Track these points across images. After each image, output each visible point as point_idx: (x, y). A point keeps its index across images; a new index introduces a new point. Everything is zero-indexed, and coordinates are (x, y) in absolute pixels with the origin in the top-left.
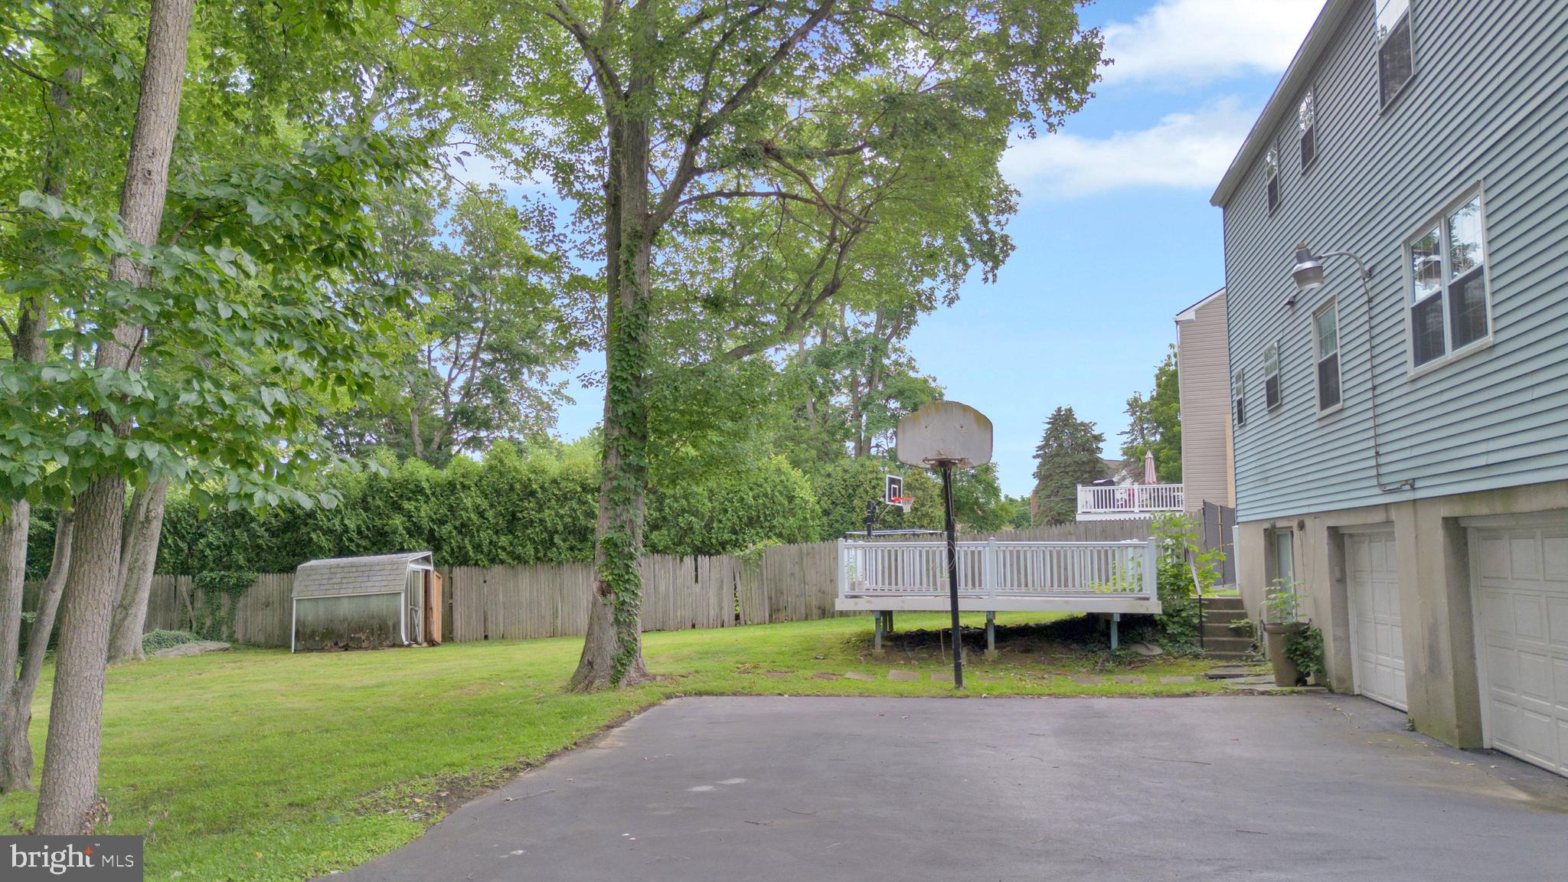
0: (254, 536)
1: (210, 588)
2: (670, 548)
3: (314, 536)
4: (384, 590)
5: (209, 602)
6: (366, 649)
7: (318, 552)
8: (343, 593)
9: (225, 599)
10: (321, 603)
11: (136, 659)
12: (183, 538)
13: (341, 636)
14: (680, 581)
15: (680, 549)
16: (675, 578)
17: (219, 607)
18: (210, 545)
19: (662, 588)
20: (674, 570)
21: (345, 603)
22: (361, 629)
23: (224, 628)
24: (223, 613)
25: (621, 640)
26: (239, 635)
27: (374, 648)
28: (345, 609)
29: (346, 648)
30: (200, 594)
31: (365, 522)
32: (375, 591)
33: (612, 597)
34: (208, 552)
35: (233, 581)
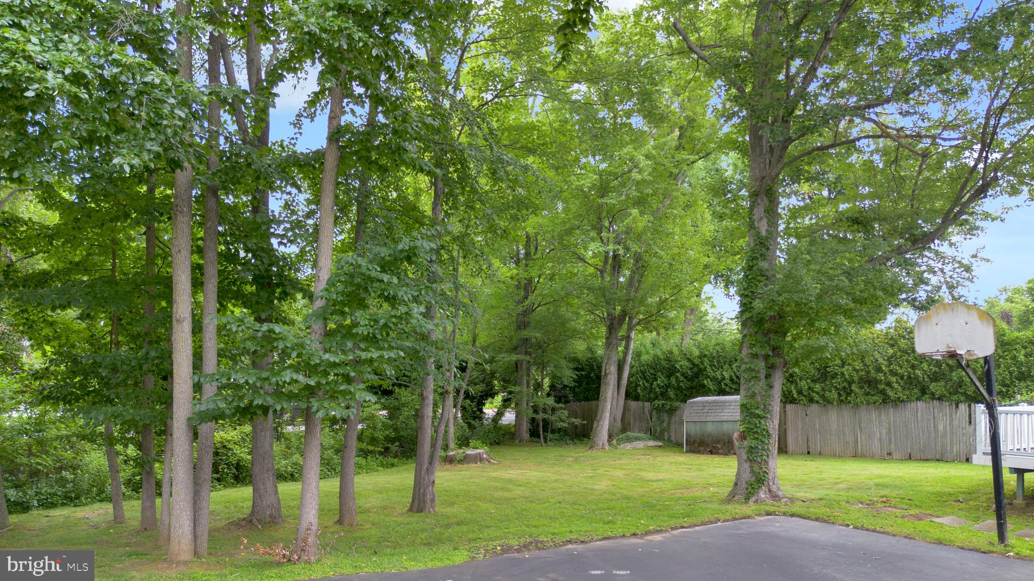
0: (678, 381)
1: (659, 410)
2: (945, 396)
3: (705, 382)
4: (730, 418)
5: (658, 418)
6: (721, 454)
7: (706, 392)
8: (709, 419)
9: (665, 417)
10: (698, 424)
11: (603, 448)
12: (647, 381)
13: (708, 445)
14: (956, 422)
15: (955, 397)
16: (951, 420)
17: (663, 422)
18: (658, 385)
19: (941, 427)
20: (951, 416)
21: (710, 425)
22: (718, 442)
23: (666, 434)
24: (665, 425)
25: (752, 472)
26: (673, 438)
27: (726, 454)
28: (710, 428)
29: (711, 452)
30: (654, 413)
31: (735, 373)
32: (725, 418)
33: (746, 443)
34: (657, 389)
35: (668, 407)
